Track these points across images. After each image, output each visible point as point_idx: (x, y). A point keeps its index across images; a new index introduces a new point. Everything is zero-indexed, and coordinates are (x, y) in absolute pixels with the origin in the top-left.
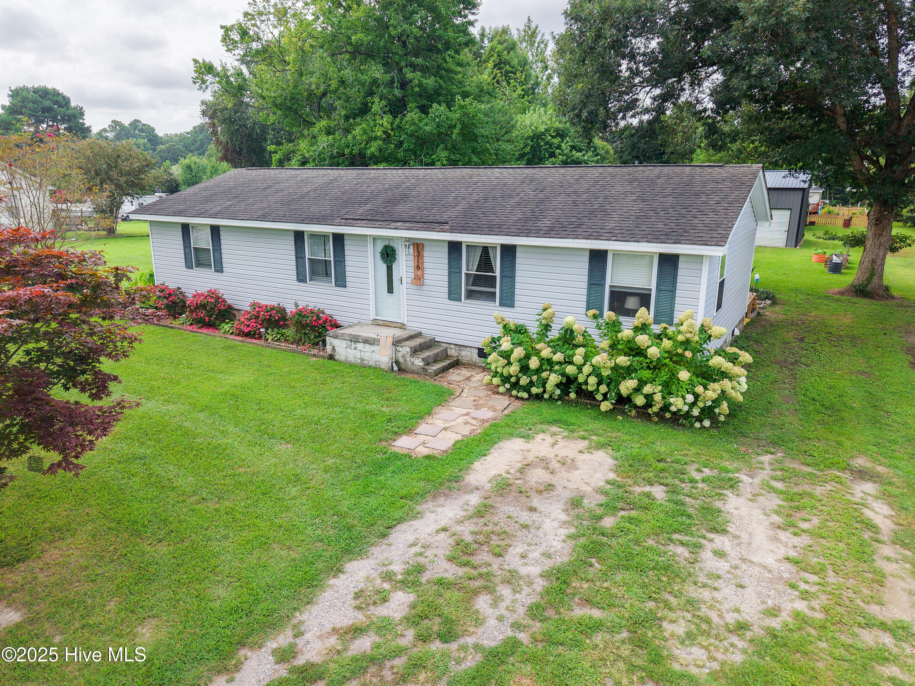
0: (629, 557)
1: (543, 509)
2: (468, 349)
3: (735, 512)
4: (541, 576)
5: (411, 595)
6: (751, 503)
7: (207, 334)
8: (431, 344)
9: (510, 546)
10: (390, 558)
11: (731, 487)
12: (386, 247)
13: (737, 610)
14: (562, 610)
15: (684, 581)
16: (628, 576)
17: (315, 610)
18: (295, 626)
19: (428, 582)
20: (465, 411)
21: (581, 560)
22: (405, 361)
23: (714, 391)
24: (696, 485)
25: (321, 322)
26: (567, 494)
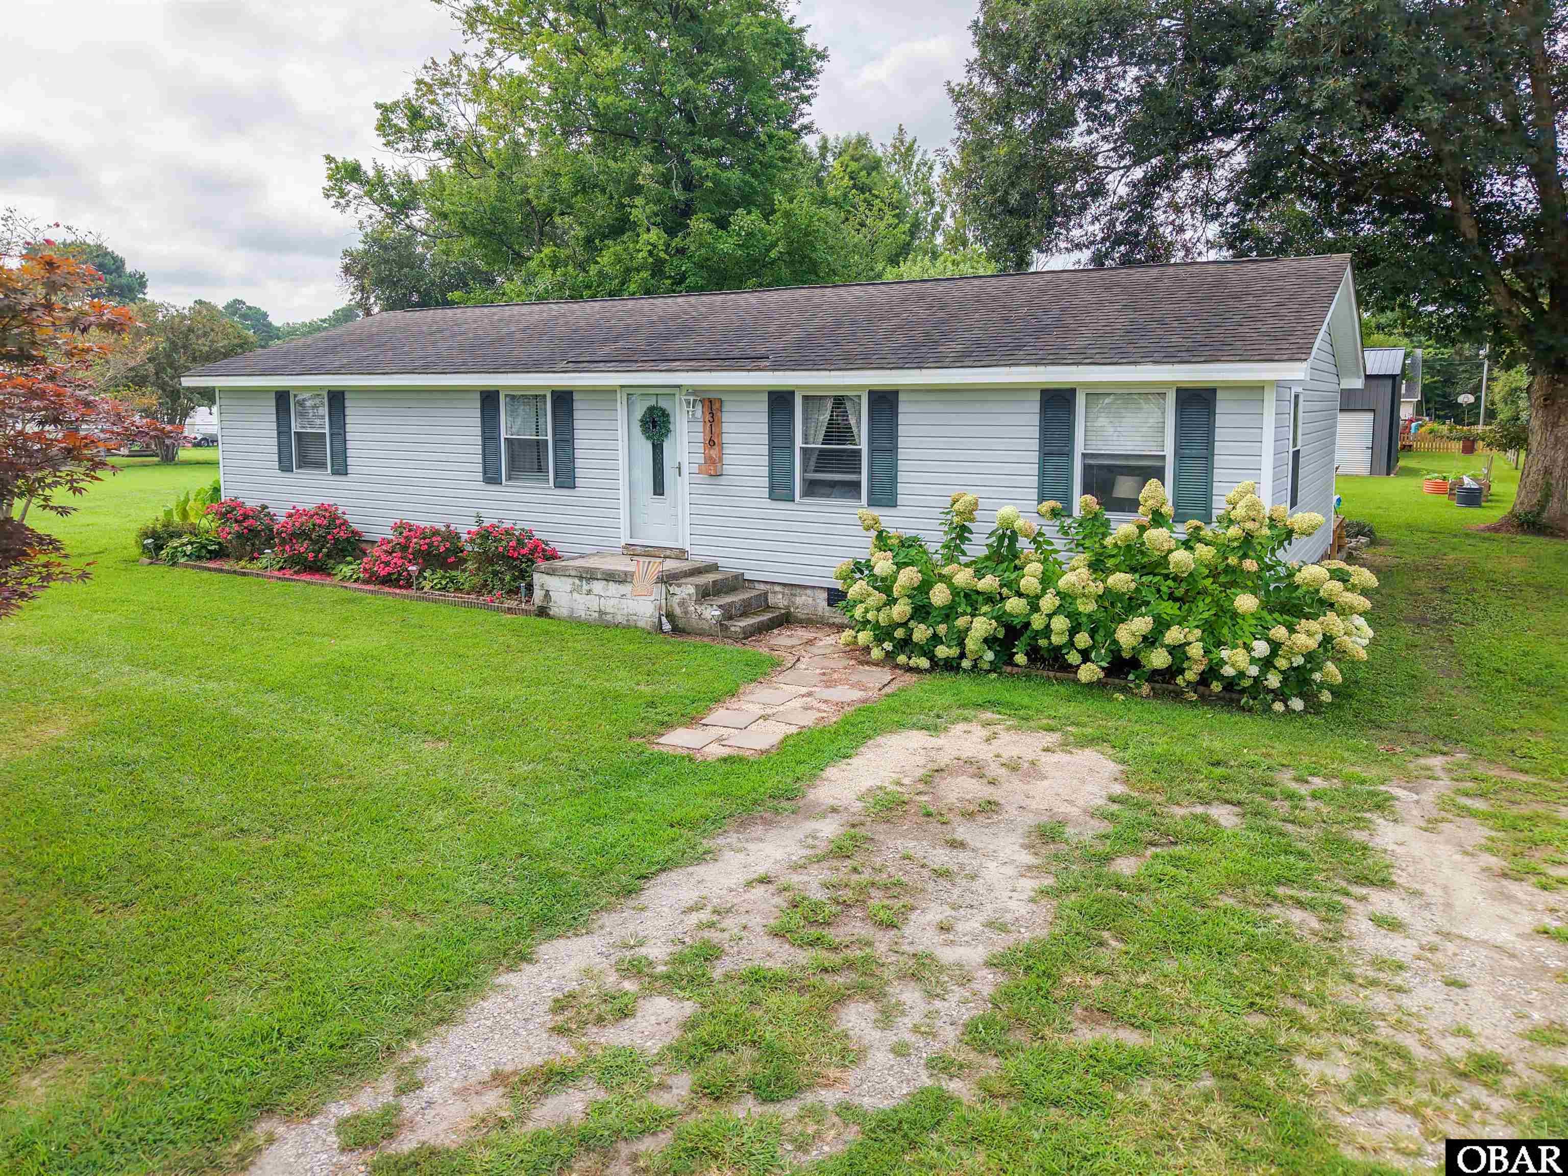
0: (1187, 927)
1: (978, 845)
2: (809, 592)
3: (1399, 850)
4: (989, 964)
5: (688, 1004)
6: (1427, 834)
7: (308, 583)
8: (736, 583)
9: (913, 909)
10: (641, 934)
11: (1378, 807)
12: (651, 410)
13: (1463, 1032)
14: (1047, 1032)
15: (1324, 973)
16: (1192, 962)
17: (455, 1035)
18: (403, 1070)
19: (728, 977)
20: (804, 690)
21: (1077, 934)
22: (686, 613)
23: (1309, 634)
24: (1301, 804)
25: (526, 550)
26: (1030, 820)
